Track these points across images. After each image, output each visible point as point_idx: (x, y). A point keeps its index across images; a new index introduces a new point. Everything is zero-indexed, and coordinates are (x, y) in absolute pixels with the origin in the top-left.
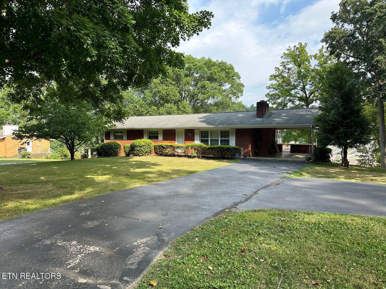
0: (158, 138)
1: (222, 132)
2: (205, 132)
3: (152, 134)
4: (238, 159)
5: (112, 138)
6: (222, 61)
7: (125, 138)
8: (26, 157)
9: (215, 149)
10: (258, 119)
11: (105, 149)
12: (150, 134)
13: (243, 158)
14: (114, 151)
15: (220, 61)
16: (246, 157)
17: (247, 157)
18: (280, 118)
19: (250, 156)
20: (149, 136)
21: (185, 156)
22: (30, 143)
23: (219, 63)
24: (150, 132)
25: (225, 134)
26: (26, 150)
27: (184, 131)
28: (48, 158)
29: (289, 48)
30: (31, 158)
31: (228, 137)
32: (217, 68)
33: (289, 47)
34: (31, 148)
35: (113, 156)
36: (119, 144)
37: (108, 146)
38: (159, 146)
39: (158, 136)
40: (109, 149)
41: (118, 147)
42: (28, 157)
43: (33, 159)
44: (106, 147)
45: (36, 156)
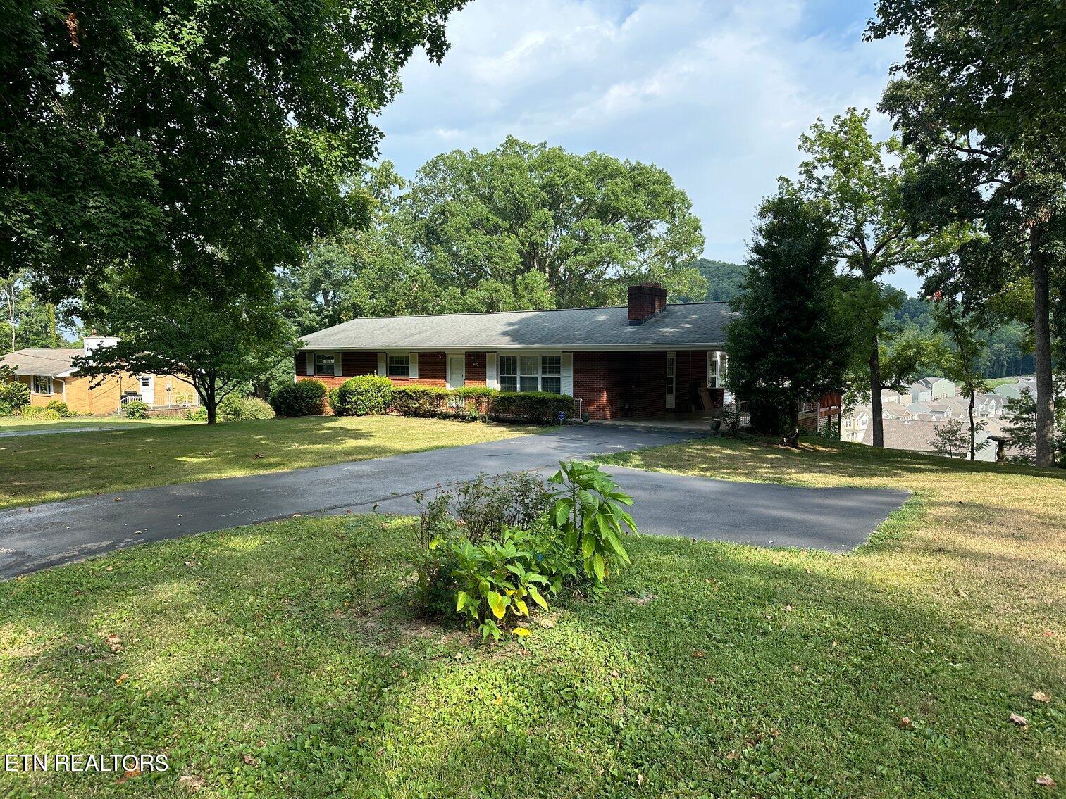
0: (408, 374)
1: (544, 359)
2: (508, 358)
3: (397, 363)
4: (564, 423)
5: (310, 370)
6: (638, 162)
7: (338, 371)
8: (138, 415)
9: (515, 401)
10: (631, 329)
11: (287, 398)
12: (391, 362)
13: (581, 423)
14: (308, 403)
15: (634, 164)
16: (587, 421)
17: (591, 421)
18: (676, 327)
19: (604, 418)
20: (391, 367)
21: (455, 417)
22: (149, 380)
23: (631, 167)
24: (391, 357)
25: (551, 364)
26: (139, 397)
27: (464, 357)
28: (190, 418)
29: (819, 123)
30: (149, 418)
31: (558, 371)
32: (622, 183)
33: (819, 119)
34: (153, 392)
35: (305, 415)
36: (320, 387)
37: (293, 391)
38: (400, 393)
39: (408, 368)
40: (295, 397)
41: (320, 392)
42: (142, 416)
43: (154, 421)
44: (288, 392)
45: (163, 412)
